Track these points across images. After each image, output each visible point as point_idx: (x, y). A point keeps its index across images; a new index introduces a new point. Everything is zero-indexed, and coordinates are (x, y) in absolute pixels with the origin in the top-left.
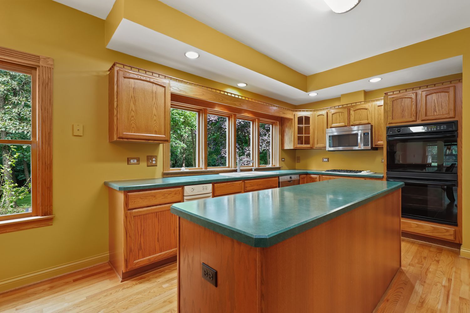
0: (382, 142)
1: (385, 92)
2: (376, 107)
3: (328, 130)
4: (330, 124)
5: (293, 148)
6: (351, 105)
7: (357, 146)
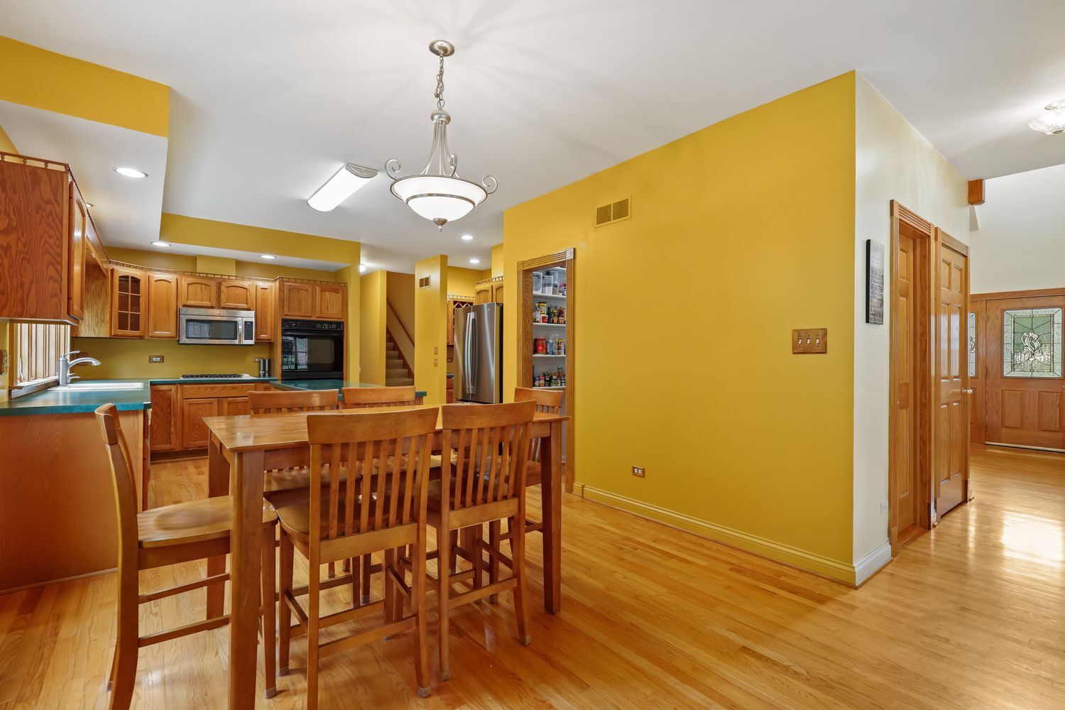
0: (266, 336)
2: (259, 289)
3: (184, 310)
4: (183, 300)
5: (108, 336)
6: (220, 277)
7: (236, 339)
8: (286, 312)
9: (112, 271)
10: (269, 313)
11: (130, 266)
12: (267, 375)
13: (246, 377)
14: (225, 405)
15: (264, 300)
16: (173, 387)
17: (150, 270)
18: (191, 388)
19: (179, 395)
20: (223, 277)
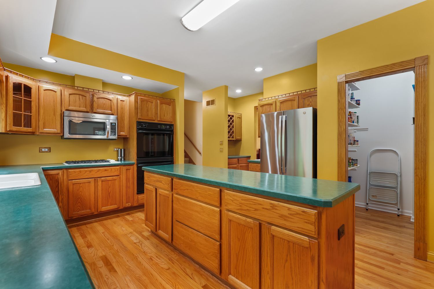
0: (124, 133)
1: (137, 92)
2: (119, 101)
3: (66, 113)
4: (66, 106)
5: (4, 132)
6: (93, 91)
7: (105, 135)
8: (139, 116)
9: (7, 77)
10: (126, 117)
11: (23, 76)
12: (123, 159)
13: (113, 162)
14: (100, 183)
15: (122, 108)
16: (60, 172)
17: (40, 81)
18: (75, 172)
19: (65, 177)
20: (95, 91)
